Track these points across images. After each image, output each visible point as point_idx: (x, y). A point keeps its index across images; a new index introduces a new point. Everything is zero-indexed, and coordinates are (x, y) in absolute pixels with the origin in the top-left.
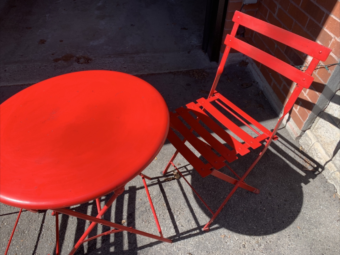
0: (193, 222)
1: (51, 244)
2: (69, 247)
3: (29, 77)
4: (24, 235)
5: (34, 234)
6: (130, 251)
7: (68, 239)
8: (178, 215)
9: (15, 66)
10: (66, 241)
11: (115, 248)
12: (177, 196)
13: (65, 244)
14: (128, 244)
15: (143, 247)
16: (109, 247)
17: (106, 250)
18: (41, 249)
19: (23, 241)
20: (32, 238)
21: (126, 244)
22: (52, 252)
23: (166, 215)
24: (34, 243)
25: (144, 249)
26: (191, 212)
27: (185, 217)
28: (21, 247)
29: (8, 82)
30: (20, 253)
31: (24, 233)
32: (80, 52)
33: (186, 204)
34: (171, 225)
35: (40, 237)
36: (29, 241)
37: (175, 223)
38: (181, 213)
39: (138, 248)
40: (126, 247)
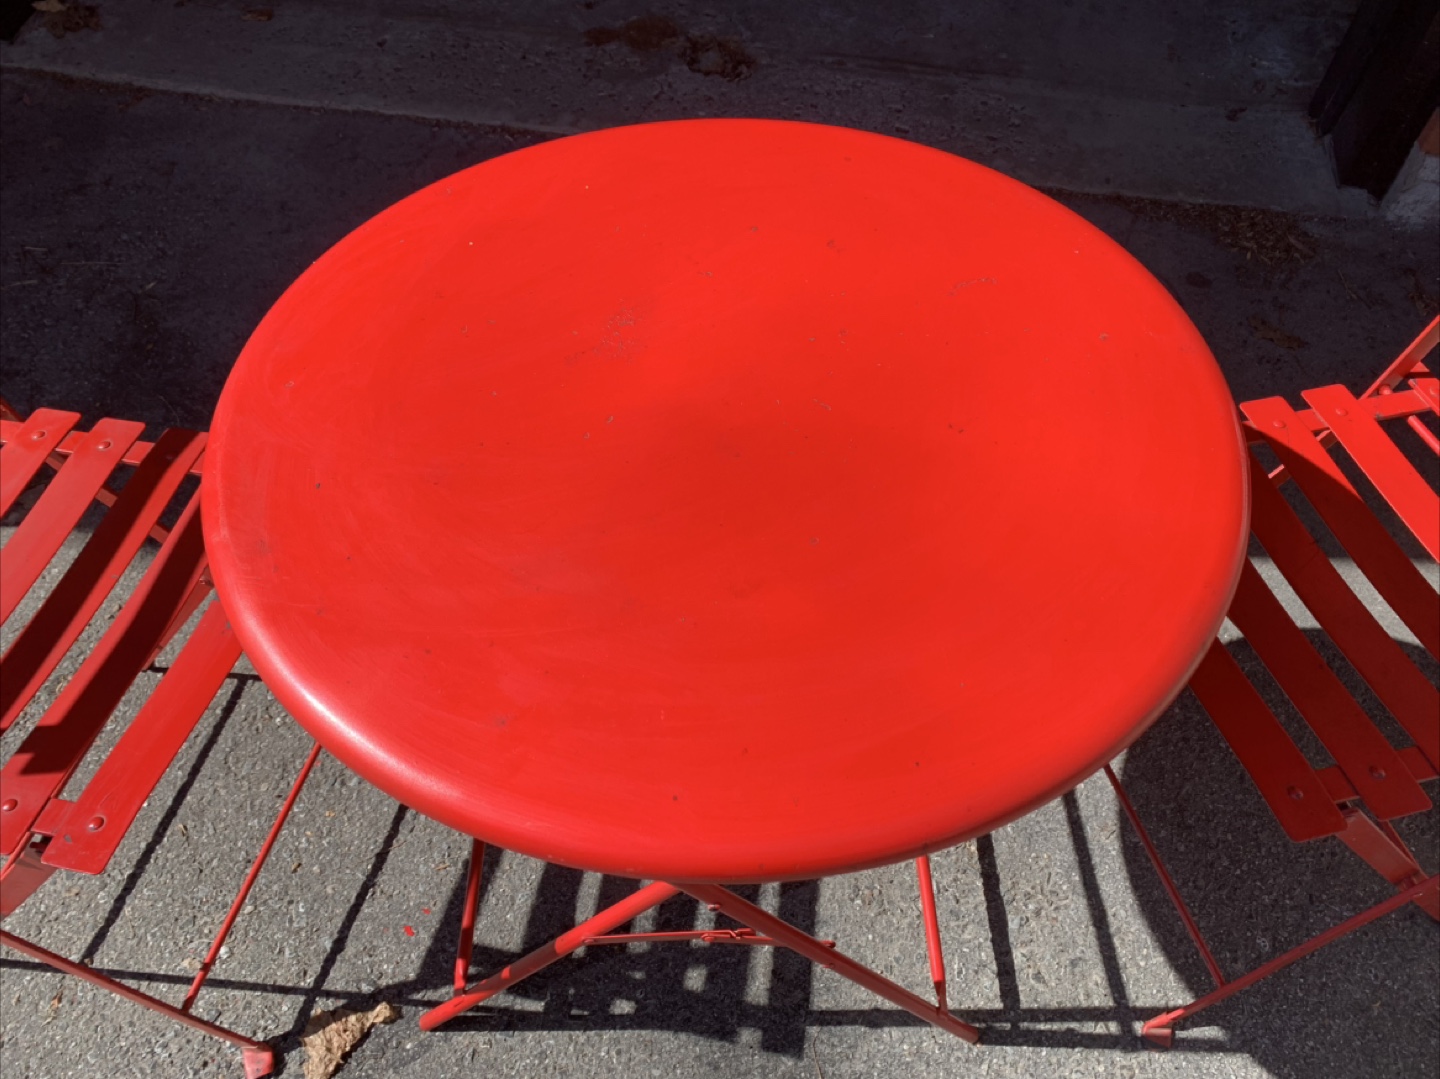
0: (1098, 975)
1: (442, 866)
2: (515, 907)
3: (472, 91)
4: (341, 793)
5: (381, 802)
6: (773, 1017)
7: (514, 867)
8: (1029, 915)
9: (422, 33)
10: (504, 877)
11: (711, 978)
12: (1038, 822)
13: (500, 886)
14: (772, 981)
15: (835, 1017)
16: (685, 967)
17: (667, 975)
18: (401, 875)
19: (334, 818)
20: (373, 815)
21: (764, 975)
22: (439, 905)
23: (971, 900)
24: (376, 841)
25: (839, 1028)
26: (1095, 925)
27: (1063, 941)
28: (324, 842)
29: (385, 97)
30: (313, 865)
31: (343, 783)
32: (708, 15)
33: (1077, 878)
34: (987, 954)
35: (403, 821)
36: (358, 824)
37: (1008, 953)
38: (1043, 913)
39: (811, 1013)
40: (758, 988)
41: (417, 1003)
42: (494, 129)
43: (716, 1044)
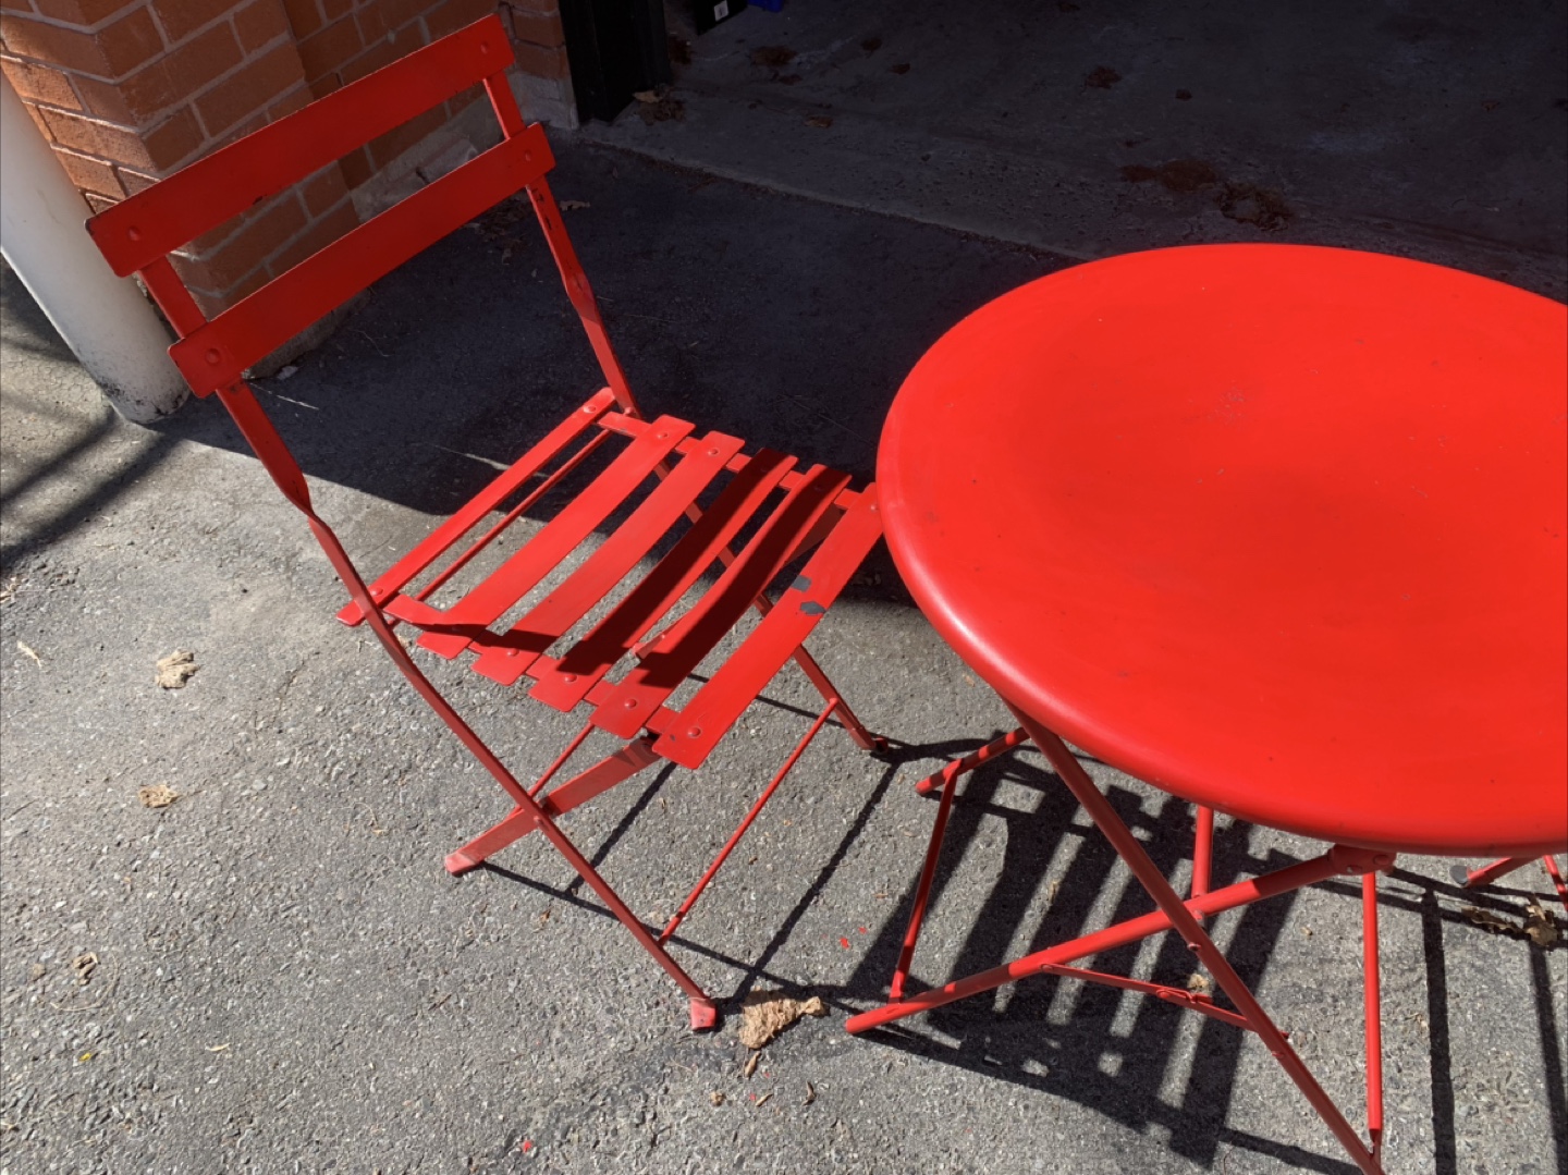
1: (880, 894)
2: (944, 950)
3: (1004, 210)
4: (799, 807)
5: (833, 824)
6: (1185, 1121)
7: (947, 914)
8: (1480, 1107)
9: (964, 152)
10: (937, 920)
11: (1125, 1066)
12: (1504, 1018)
13: (932, 928)
14: (1187, 1088)
15: (1250, 1141)
16: (1101, 1050)
17: (1082, 1052)
18: (843, 893)
19: (791, 827)
20: (824, 833)
21: (1181, 1080)
22: (874, 928)
23: (1415, 1073)
24: (824, 857)
25: (1253, 1153)
26: (1555, 1137)
27: (1515, 1143)
28: (779, 845)
29: (921, 206)
30: (766, 863)
31: (801, 799)
33: (1542, 1086)
34: (1426, 1131)
35: (851, 846)
36: (811, 838)
37: (1452, 1137)
38: (1497, 1110)
39: (1226, 1130)
40: (1174, 1089)
41: (844, 1007)
42: (1019, 248)
43: (1123, 1129)
